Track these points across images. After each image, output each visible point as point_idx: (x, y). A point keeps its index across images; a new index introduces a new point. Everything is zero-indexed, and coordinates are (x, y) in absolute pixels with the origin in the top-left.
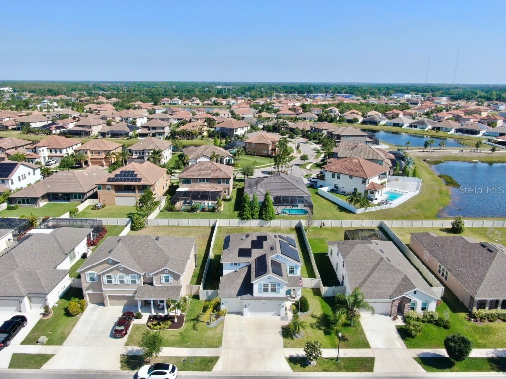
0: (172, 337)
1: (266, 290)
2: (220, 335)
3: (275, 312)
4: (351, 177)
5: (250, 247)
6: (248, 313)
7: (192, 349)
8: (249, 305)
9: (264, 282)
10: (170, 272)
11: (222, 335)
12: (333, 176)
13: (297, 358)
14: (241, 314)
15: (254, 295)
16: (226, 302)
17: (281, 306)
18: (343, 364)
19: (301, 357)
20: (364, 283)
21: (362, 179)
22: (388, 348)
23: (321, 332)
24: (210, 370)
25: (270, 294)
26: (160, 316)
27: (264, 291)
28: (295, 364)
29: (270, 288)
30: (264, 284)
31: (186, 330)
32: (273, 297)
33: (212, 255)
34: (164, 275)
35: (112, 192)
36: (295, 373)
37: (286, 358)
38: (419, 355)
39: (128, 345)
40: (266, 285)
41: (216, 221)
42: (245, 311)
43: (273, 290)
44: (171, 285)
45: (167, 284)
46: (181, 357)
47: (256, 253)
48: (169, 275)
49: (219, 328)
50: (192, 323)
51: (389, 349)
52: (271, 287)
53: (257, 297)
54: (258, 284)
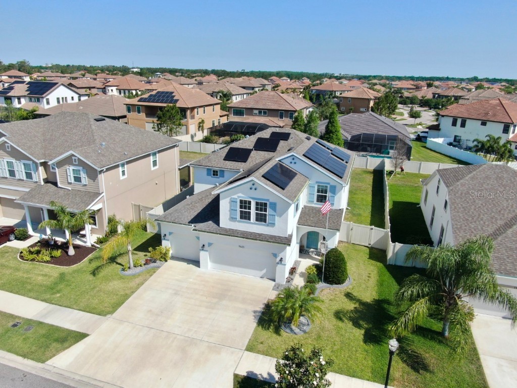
0: (40, 278)
1: (245, 216)
2: (128, 292)
3: (264, 271)
4: (484, 123)
5: (251, 148)
6: (210, 265)
7: (52, 306)
8: (210, 244)
9: (240, 195)
10: (81, 163)
11: (133, 293)
12: (454, 124)
14: (197, 263)
15: (221, 225)
16: (170, 233)
17: (278, 259)
21: (503, 125)
23: (359, 333)
24: (44, 360)
25: (253, 227)
26: (55, 242)
27: (241, 218)
29: (253, 211)
30: (241, 201)
31: (76, 272)
32: (260, 235)
34: (72, 168)
35: (143, 115)
40: (245, 204)
42: (204, 256)
43: (261, 218)
44: (82, 189)
45: (78, 186)
48: (81, 168)
49: (139, 280)
50: (99, 263)
52: (257, 209)
53: (225, 230)
54: (228, 200)
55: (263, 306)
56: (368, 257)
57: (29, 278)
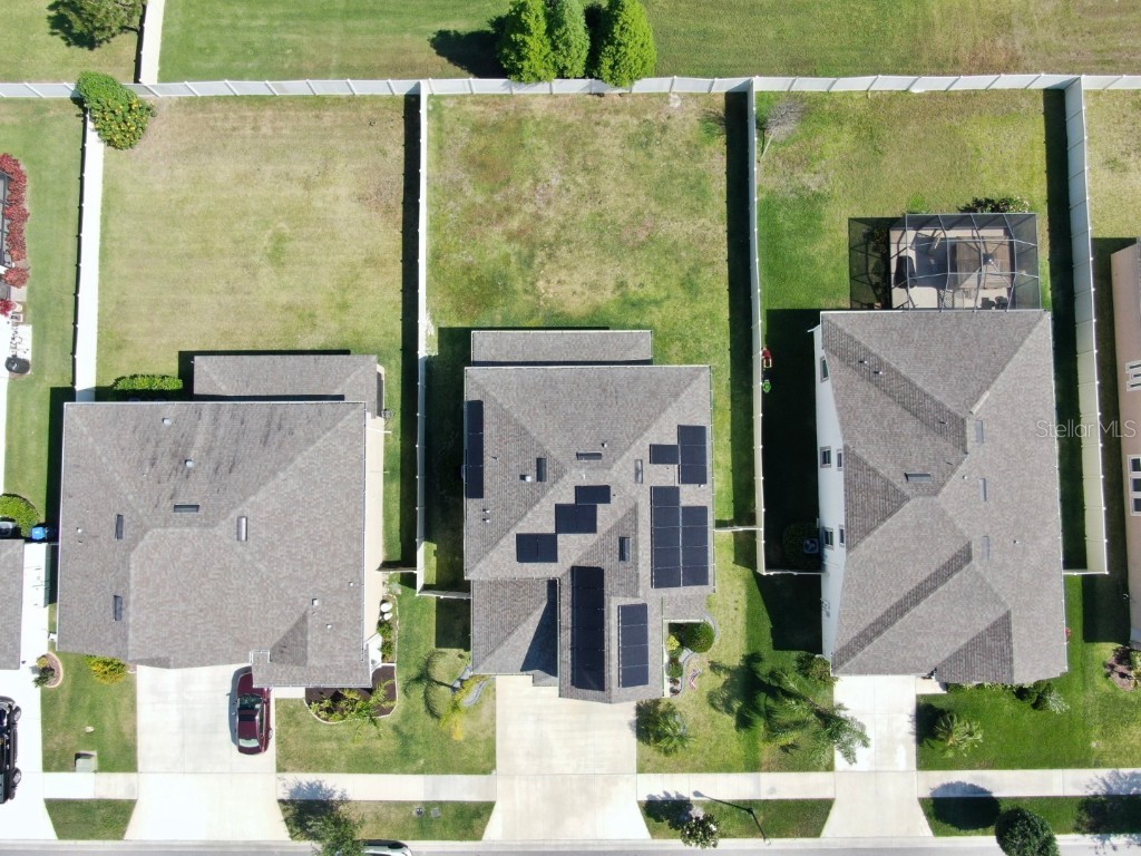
0: (378, 744)
2: (489, 732)
5: (551, 529)
7: (430, 778)
11: (494, 732)
13: (664, 802)
18: (761, 819)
19: (674, 802)
20: (879, 633)
22: (873, 769)
24: (478, 837)
28: (658, 820)
31: (406, 717)
33: (426, 348)
36: (657, 841)
37: (639, 803)
38: (935, 791)
39: (285, 771)
41: (418, 85)
46: (411, 804)
47: (574, 549)
49: (485, 711)
50: (418, 692)
51: (876, 772)
55: (634, 712)
56: (733, 559)
57: (364, 748)
